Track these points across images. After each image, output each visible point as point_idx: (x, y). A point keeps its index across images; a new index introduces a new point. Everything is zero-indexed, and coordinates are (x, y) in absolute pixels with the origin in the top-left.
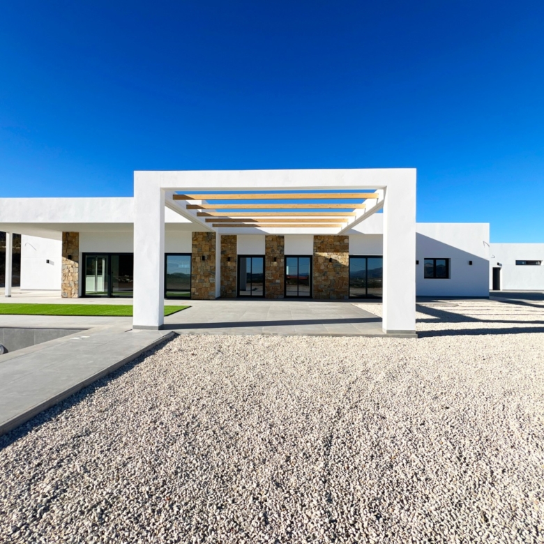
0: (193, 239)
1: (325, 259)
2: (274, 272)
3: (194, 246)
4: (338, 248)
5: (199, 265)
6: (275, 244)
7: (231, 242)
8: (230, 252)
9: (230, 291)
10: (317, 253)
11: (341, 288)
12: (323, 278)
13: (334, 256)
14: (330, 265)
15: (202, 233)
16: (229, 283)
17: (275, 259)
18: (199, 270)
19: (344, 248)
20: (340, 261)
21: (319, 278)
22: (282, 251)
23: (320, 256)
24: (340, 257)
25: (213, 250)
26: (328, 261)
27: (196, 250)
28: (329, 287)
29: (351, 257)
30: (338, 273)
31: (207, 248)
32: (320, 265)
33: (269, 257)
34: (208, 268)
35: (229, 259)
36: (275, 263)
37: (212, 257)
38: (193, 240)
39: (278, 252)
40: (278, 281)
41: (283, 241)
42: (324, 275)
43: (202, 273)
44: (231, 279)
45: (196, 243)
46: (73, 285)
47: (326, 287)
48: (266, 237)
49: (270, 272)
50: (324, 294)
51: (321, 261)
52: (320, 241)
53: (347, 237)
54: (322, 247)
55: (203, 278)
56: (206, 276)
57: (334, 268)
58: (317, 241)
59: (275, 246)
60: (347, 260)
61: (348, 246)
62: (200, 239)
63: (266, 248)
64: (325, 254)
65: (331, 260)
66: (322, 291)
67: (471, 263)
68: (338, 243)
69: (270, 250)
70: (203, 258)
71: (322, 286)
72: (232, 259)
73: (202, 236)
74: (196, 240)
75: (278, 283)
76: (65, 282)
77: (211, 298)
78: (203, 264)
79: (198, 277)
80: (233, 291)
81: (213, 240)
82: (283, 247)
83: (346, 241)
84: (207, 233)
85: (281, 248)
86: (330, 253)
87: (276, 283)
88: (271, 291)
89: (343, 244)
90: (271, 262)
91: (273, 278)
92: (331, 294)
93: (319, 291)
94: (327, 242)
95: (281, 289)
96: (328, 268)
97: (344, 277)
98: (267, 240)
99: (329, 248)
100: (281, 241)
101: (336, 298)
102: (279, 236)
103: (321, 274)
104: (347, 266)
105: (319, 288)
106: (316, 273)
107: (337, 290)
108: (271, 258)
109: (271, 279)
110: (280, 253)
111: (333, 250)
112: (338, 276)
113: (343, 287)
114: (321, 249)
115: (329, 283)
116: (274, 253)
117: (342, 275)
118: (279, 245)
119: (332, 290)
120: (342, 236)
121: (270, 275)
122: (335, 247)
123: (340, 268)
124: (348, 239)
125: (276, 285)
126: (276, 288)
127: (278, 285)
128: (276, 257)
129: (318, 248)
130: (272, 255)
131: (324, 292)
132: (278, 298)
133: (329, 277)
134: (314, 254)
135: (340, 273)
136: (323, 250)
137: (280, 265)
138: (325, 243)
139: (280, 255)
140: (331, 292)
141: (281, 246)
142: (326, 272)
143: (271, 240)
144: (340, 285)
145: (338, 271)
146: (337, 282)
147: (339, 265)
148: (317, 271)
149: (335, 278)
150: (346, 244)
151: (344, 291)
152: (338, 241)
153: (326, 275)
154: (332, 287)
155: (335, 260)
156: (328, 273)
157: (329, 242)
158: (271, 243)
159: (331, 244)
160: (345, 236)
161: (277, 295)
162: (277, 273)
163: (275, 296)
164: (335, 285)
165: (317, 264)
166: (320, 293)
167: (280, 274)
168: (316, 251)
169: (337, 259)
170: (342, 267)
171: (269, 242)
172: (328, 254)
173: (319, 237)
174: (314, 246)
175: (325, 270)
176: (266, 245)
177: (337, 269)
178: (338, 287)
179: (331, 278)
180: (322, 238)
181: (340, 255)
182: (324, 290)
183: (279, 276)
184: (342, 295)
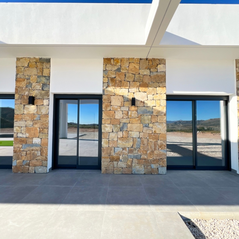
1: (125, 99)
2: (30, 123)
4: (146, 80)
6: (34, 72)
10: (109, 89)
11: (153, 152)
12: (120, 134)
13: (140, 95)
14: (134, 111)
17: (32, 100)
19: (159, 80)
20: (150, 104)
21: (112, 135)
22: (46, 85)
23: (115, 95)
24: (150, 97)
26: (128, 104)
28: (131, 151)
30: (147, 126)
32: (115, 110)
33: (22, 97)
39: (39, 87)
40: (36, 141)
41: (49, 68)
42: (121, 129)
47: (125, 152)
49: (22, 123)
50: (122, 164)
51: (116, 103)
52: (116, 68)
53: (162, 61)
54: (118, 78)
57: (139, 117)
58: (109, 67)
59: (33, 78)
60: (164, 103)
61: (164, 76)
63: (17, 80)
64: (123, 91)
65: (134, 102)
66: (118, 159)
68: (147, 72)
69: (23, 84)
71: (119, 150)
75: (36, 145)
82: (48, 78)
83: (160, 68)
85: (44, 80)
86: (133, 90)
87: (33, 145)
88: (23, 159)
89: (155, 74)
90: (24, 105)
91: (27, 135)
92: (133, 165)
93: (112, 160)
94: (126, 70)
95: (41, 155)
96: (129, 117)
97: (157, 132)
98: (19, 65)
99: (131, 80)
100: (45, 67)
101: (143, 173)
102: (40, 59)
103: (117, 127)
104: (162, 113)
105: (113, 154)
106: (106, 125)
107: (146, 157)
108: (26, 97)
109: (25, 136)
110: (43, 89)
111: (138, 84)
112: (148, 132)
113: (156, 152)
114: (117, 82)
115: (131, 144)
116: (30, 88)
117: (153, 130)
118: (40, 74)
119: (136, 157)
120: (154, 60)
121: (22, 128)
122: (142, 79)
123: (150, 117)
124: (165, 64)
125: (34, 148)
126: (33, 154)
127: (37, 148)
128: (33, 96)
129: (111, 81)
130: (27, 93)
131: (121, 161)
132: (36, 172)
133: (130, 132)
134: (104, 91)
135: (151, 125)
136: (120, 84)
137: (42, 111)
138: (124, 71)
139: (43, 92)
140: (135, 161)
141: (45, 77)
142: (125, 123)
143: (26, 66)
144: (151, 147)
145: (147, 122)
146: (145, 142)
147: (149, 112)
148: (109, 122)
149: (142, 134)
150: (162, 74)
151: (158, 158)
152: (146, 68)
153: (125, 129)
154: (137, 151)
155: (141, 102)
156: (129, 125)
157: (131, 70)
158: (26, 71)
159: (134, 73)
160: (159, 60)
161: (35, 166)
162: (36, 126)
163: (30, 168)
164: (141, 148)
165: (108, 109)
166: (115, 163)
167: (42, 125)
168: (108, 86)
169: (144, 100)
170: (154, 114)
171: (23, 69)
172: (129, 91)
173: (112, 61)
174: (104, 77)
175: (124, 121)
176: (17, 75)
177: (146, 118)
178: (146, 151)
179: (135, 134)
180: (118, 62)
181: (150, 93)
182: (121, 157)
183: (40, 132)
184: (154, 166)
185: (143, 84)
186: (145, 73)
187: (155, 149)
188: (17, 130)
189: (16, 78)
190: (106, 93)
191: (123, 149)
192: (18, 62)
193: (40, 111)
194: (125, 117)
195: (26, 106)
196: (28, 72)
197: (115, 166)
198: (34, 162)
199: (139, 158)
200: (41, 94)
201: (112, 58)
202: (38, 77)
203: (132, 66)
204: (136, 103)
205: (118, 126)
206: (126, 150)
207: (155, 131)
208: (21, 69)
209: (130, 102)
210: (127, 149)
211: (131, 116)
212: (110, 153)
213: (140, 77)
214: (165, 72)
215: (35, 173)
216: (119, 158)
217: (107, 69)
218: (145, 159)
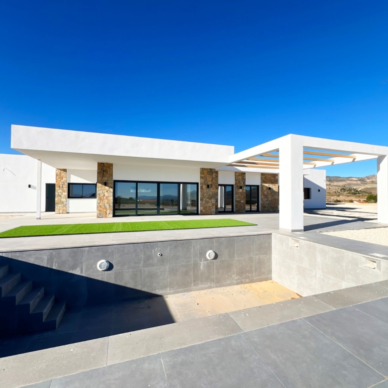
0: (201, 172)
1: (267, 187)
2: (240, 195)
3: (201, 177)
4: (273, 181)
5: (205, 191)
6: (240, 177)
10: (263, 184)
11: (275, 205)
12: (266, 199)
13: (271, 186)
14: (269, 191)
15: (207, 169)
17: (241, 188)
18: (205, 195)
19: (276, 182)
22: (244, 182)
23: (264, 186)
24: (274, 187)
25: (214, 181)
26: (268, 189)
27: (203, 180)
28: (269, 204)
31: (210, 179)
32: (264, 191)
33: (237, 186)
34: (211, 193)
36: (241, 190)
38: (201, 174)
39: (242, 183)
40: (242, 201)
42: (266, 197)
43: (207, 196)
45: (203, 175)
46: (108, 207)
47: (267, 205)
48: (236, 173)
50: (266, 209)
51: (265, 189)
54: (265, 180)
55: (207, 200)
57: (271, 193)
58: (263, 177)
59: (241, 179)
60: (277, 189)
61: (278, 180)
62: (205, 173)
63: (235, 180)
64: (267, 185)
65: (270, 188)
66: (265, 207)
67: (319, 191)
68: (273, 179)
69: (238, 182)
70: (208, 186)
73: (206, 171)
74: (203, 174)
76: (101, 204)
77: (213, 213)
78: (208, 190)
79: (204, 199)
82: (245, 180)
83: (277, 177)
84: (210, 169)
86: (269, 184)
87: (241, 203)
88: (238, 207)
94: (267, 177)
95: (244, 206)
97: (276, 198)
98: (236, 175)
99: (269, 181)
100: (244, 176)
101: (272, 211)
102: (242, 173)
109: (238, 200)
110: (244, 184)
115: (269, 202)
116: (240, 183)
118: (243, 178)
128: (241, 186)
129: (263, 181)
130: (239, 185)
133: (268, 198)
134: (260, 184)
136: (266, 183)
137: (243, 191)
143: (238, 175)
149: (272, 199)
152: (273, 177)
155: (272, 188)
156: (268, 196)
157: (269, 178)
158: (238, 177)
162: (242, 196)
167: (244, 196)
174: (261, 180)
176: (235, 178)
179: (270, 199)
180: (265, 175)
183: (243, 198)
185: (272, 183)
188: (236, 198)
194: (267, 193)
195: (239, 189)
198: (242, 209)
201: (263, 174)
203: (269, 176)
213: (271, 180)
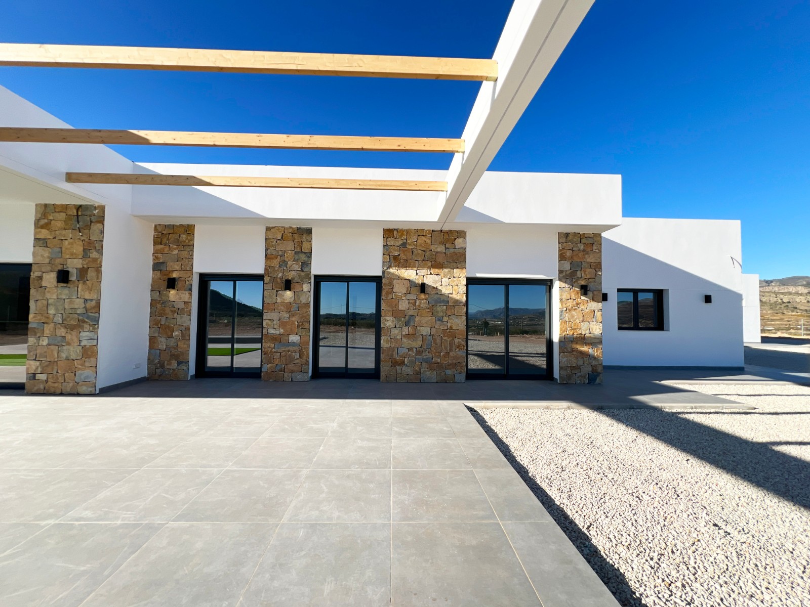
0: (37, 222)
1: (412, 285)
2: (285, 315)
3: (39, 242)
4: (440, 259)
5: (52, 296)
6: (289, 246)
7: (177, 242)
8: (177, 266)
9: (174, 364)
10: (391, 270)
11: (448, 353)
12: (406, 331)
13: (430, 278)
14: (423, 300)
15: (65, 208)
16: (172, 343)
17: (288, 285)
18: (52, 311)
19: (458, 259)
20: (445, 290)
21: (395, 332)
22: (306, 264)
23: (399, 278)
24: (445, 281)
25: (94, 255)
26: (416, 290)
27: (46, 253)
28: (419, 353)
29: (471, 281)
30: (440, 320)
31: (78, 248)
32: (399, 299)
33: (273, 280)
34: (79, 304)
35: (171, 283)
36: (288, 293)
37: (91, 274)
38: (38, 225)
39: (297, 267)
40: (294, 338)
41: (310, 242)
42: (407, 324)
43: (58, 319)
44: (176, 333)
47: (412, 353)
48: (268, 229)
49: (275, 316)
50: (407, 370)
51: (399, 289)
52: (400, 243)
53: (461, 234)
54: (403, 256)
55: (62, 332)
56: (71, 328)
57: (431, 308)
58: (391, 242)
59: (290, 254)
60: (463, 289)
61: (464, 254)
62: (57, 224)
63: (267, 257)
64: (409, 274)
65: (423, 287)
66: (402, 363)
67: (708, 299)
68: (441, 248)
69: (275, 263)
70: (65, 277)
71: (403, 351)
72: (179, 284)
73: (62, 216)
74: (46, 226)
75: (294, 344)
77: (82, 389)
78: (64, 291)
79: (48, 330)
80: (179, 363)
81: (96, 227)
82: (309, 254)
83: (459, 242)
84: (79, 207)
85: (303, 257)
86: (423, 272)
87: (289, 344)
88: (277, 362)
89: (452, 250)
90: (277, 291)
91: (282, 331)
92: (422, 370)
93: (395, 363)
94: (414, 245)
95: (301, 358)
96: (417, 307)
97: (454, 328)
98: (270, 237)
99: (420, 259)
100: (304, 240)
101: (435, 381)
102: (299, 229)
103: (401, 320)
104: (461, 302)
105: (396, 356)
106: (387, 318)
107: (439, 360)
108: (279, 280)
109: (278, 332)
110: (302, 270)
111: (430, 264)
112: (442, 327)
113: (451, 354)
114: (402, 261)
115: (420, 343)
116: (285, 268)
117: (449, 325)
118: (299, 250)
119: (426, 361)
120: (451, 231)
121: (275, 322)
122: (434, 257)
123: (445, 307)
124: (465, 238)
125: (291, 348)
126: (290, 356)
127: (295, 348)
128: (290, 278)
129: (393, 259)
130: (280, 275)
131: (407, 365)
132: (294, 380)
133: (418, 328)
134: (384, 272)
135: (445, 319)
136: (406, 265)
137: (301, 299)
138: (410, 247)
139: (303, 274)
140: (425, 365)
141: (305, 253)
142: (412, 316)
143: (280, 238)
144: (446, 348)
145: (441, 314)
146: (438, 341)
147: (444, 301)
148: (390, 314)
149: (434, 330)
150: (461, 251)
151: (454, 362)
152: (440, 243)
153: (412, 324)
154: (427, 352)
155: (434, 288)
156: (417, 319)
157: (421, 245)
158: (278, 245)
159: (424, 249)
160: (457, 232)
161: (292, 372)
162: (293, 319)
163: (286, 375)
164: (433, 349)
165: (390, 297)
166: (398, 368)
167: (302, 318)
168: (390, 266)
169: (438, 285)
170: (450, 304)
171: (275, 242)
172: (417, 274)
173: (395, 232)
174: (384, 254)
175: (411, 313)
176: (267, 250)
177: (439, 309)
178: (440, 353)
179: (425, 331)
180: (402, 235)
181: (445, 276)
182: (406, 360)
183: (299, 326)
184: (449, 372)
185: (436, 264)
186: (439, 250)
187: (451, 350)
188: (267, 324)
189: (266, 255)
190: (386, 276)
191: (409, 350)
192: (269, 233)
193: (299, 299)
194: (412, 308)
195: (280, 292)
196: (281, 247)
197: (399, 371)
198: (291, 366)
199: (430, 362)
200: (300, 276)
201: (394, 229)
202: (296, 253)
203: (422, 240)
204: (426, 289)
205: (403, 319)
206: (413, 351)
207: (451, 327)
208: (272, 242)
209: (419, 289)
210: (415, 350)
211: (419, 306)
212: (392, 355)
213: (432, 255)
214: (465, 249)
215: (292, 381)
216: (404, 362)
217: (388, 243)
218: (438, 363)
